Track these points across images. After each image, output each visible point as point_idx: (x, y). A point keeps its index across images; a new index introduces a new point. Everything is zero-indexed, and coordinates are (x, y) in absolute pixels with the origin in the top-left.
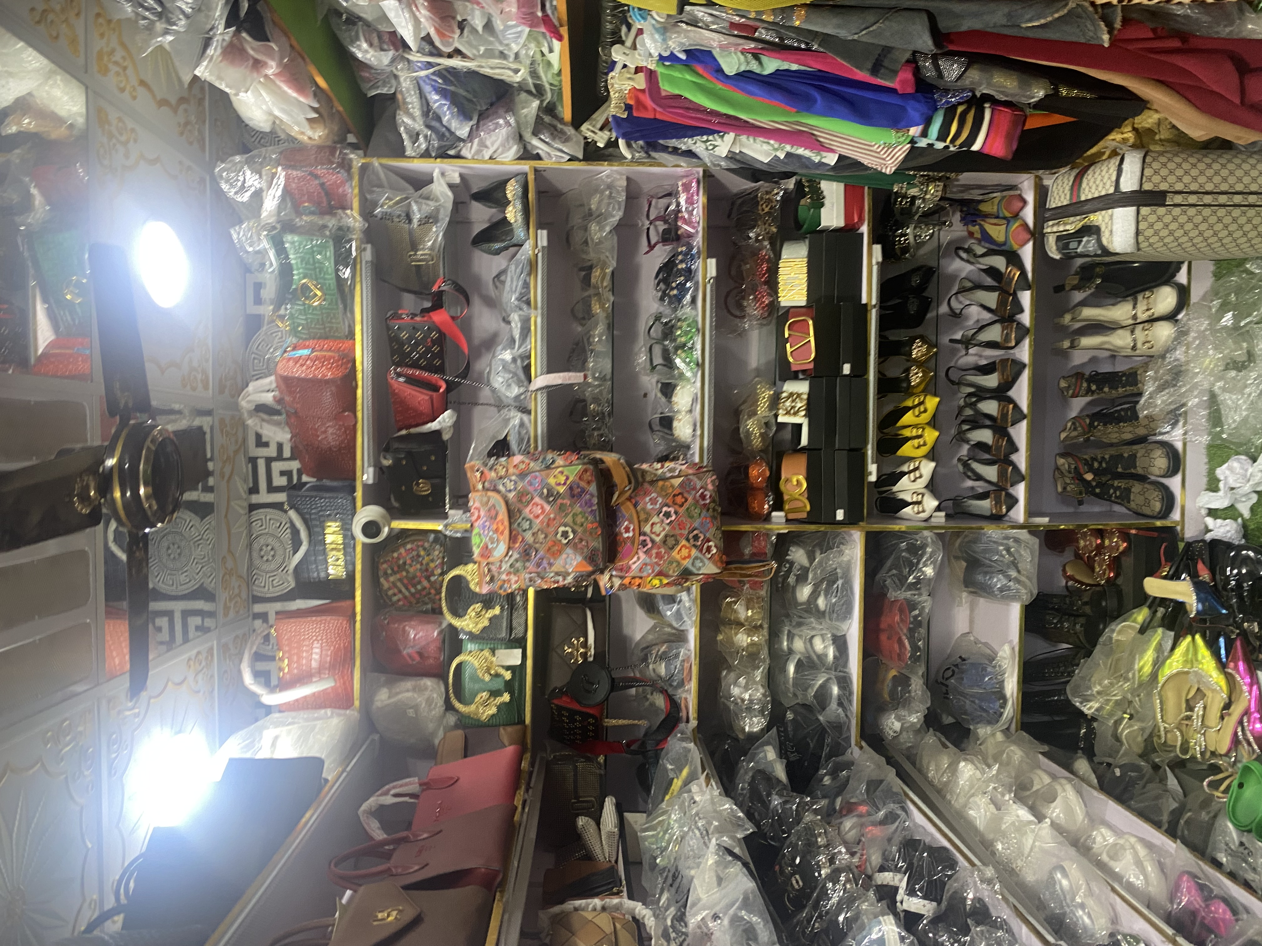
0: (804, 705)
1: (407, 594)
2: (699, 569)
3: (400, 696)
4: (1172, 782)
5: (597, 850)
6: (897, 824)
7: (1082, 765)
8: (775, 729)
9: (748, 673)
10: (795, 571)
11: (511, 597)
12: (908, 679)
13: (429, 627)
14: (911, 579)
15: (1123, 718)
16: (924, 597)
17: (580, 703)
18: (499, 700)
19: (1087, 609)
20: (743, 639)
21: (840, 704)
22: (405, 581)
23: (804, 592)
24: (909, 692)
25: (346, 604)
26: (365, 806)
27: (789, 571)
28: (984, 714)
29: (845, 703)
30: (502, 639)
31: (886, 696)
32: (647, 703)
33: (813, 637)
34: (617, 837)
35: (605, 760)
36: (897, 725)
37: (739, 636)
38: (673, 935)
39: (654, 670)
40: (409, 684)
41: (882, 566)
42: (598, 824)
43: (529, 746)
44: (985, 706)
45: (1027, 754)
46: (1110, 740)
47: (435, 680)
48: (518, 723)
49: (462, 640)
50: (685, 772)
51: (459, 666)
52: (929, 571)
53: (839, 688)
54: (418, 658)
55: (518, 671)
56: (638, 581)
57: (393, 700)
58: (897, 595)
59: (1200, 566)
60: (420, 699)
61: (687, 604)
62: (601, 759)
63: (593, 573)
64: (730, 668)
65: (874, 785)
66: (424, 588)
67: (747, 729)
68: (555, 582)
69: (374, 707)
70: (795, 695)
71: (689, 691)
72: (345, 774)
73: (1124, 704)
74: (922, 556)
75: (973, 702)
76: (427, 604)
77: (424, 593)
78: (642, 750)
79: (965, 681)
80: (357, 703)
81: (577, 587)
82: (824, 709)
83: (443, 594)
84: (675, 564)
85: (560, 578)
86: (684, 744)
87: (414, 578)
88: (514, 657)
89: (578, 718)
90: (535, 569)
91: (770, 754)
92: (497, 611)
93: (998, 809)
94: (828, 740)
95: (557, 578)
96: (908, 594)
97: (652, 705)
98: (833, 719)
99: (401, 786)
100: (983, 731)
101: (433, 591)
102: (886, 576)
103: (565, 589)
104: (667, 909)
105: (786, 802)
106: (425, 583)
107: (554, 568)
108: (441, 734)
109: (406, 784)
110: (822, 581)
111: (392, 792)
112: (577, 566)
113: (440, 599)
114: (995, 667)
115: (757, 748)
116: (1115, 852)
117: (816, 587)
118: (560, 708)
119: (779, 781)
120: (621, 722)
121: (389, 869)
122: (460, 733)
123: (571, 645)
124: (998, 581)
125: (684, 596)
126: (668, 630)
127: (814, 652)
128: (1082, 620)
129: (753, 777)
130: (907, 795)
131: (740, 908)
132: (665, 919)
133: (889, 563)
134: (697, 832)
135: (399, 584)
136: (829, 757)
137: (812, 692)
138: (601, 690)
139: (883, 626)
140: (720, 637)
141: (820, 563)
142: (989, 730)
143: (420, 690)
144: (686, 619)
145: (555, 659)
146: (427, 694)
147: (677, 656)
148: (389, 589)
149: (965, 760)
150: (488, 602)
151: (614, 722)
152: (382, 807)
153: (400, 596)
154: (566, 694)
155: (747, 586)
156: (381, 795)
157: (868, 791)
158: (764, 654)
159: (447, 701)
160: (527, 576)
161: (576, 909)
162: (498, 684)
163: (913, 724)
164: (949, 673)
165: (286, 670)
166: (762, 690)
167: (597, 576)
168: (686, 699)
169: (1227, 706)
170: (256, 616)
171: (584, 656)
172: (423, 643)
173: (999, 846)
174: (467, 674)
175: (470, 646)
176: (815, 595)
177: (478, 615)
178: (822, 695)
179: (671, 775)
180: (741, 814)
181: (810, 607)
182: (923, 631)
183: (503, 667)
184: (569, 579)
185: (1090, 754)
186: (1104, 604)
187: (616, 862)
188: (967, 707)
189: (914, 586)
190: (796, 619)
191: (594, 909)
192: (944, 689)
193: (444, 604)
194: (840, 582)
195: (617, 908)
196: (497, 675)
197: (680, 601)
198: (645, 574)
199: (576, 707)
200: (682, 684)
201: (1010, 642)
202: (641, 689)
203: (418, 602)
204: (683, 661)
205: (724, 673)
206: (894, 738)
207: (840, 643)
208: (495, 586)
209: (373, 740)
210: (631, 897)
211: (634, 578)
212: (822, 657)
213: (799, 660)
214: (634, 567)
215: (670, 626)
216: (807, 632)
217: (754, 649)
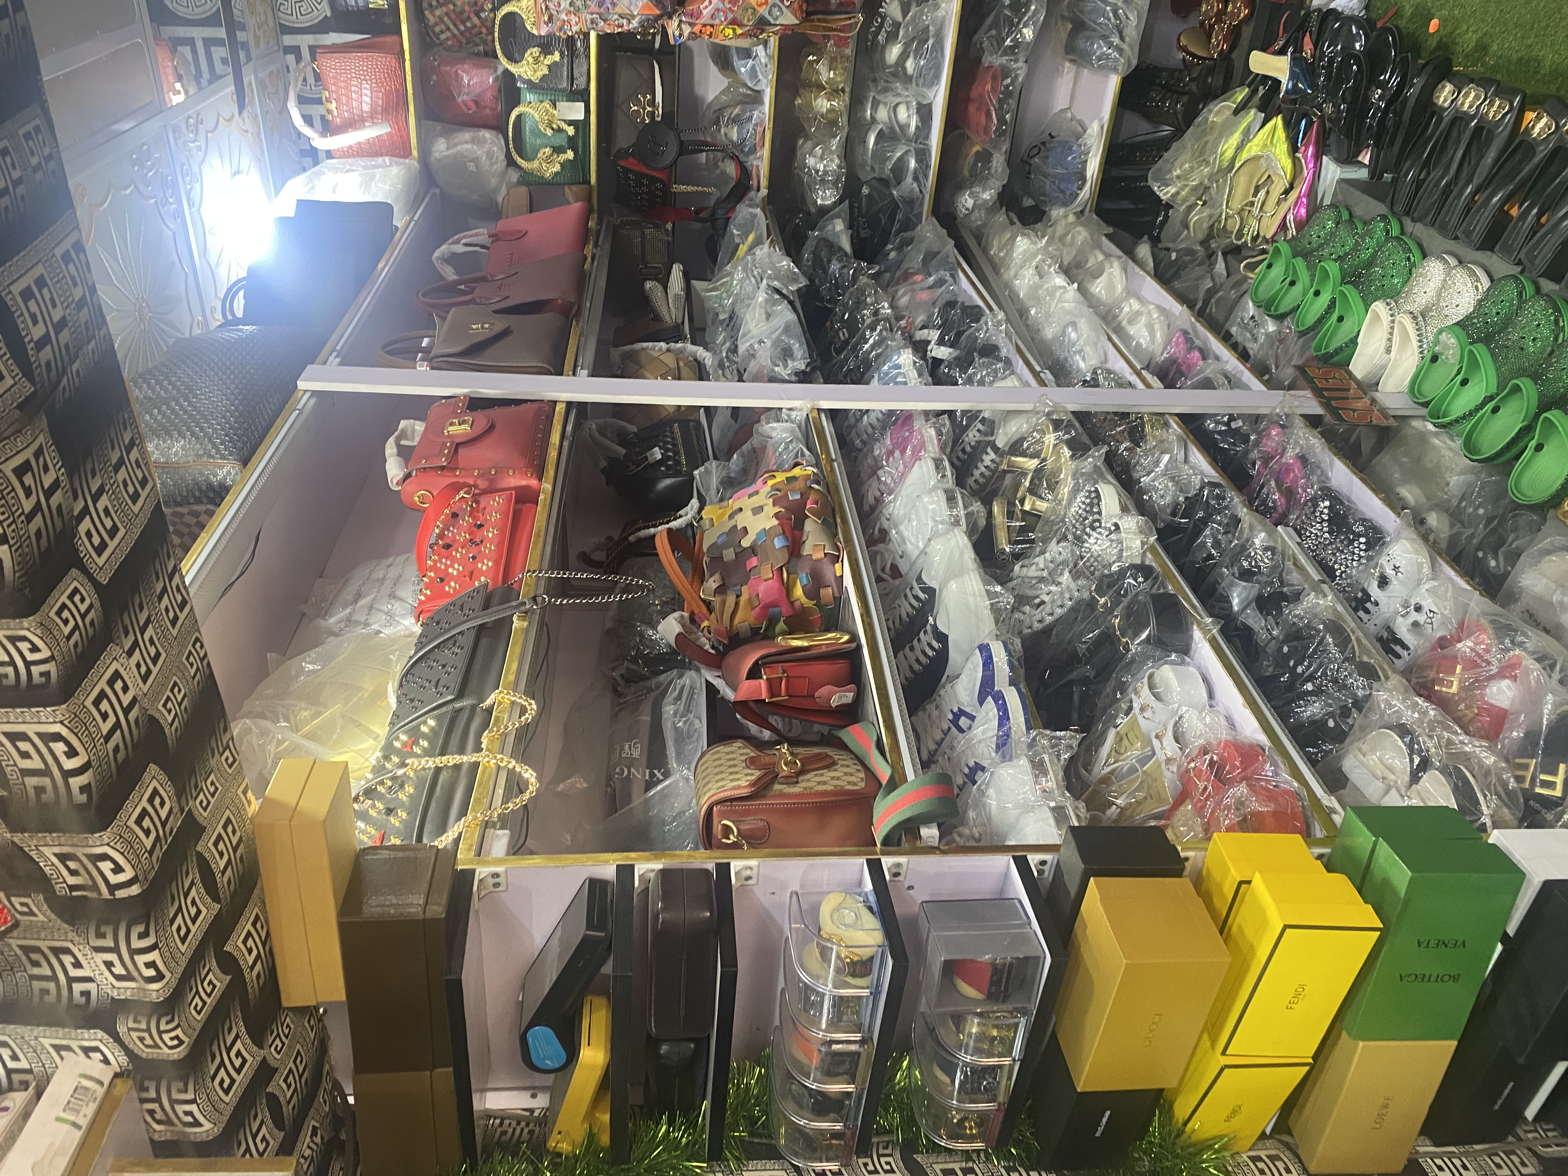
0: (881, 180)
1: (456, 32)
2: (776, 19)
3: (459, 148)
4: (1220, 266)
5: (664, 312)
6: (943, 288)
7: (1144, 250)
8: (847, 202)
9: (824, 143)
10: (887, 27)
11: (570, 41)
12: (991, 155)
13: (485, 72)
14: (1008, 42)
15: (1197, 204)
16: (1020, 64)
17: (647, 165)
18: (563, 157)
19: (1194, 87)
20: (823, 104)
21: (916, 178)
22: (453, 16)
23: (894, 52)
24: (989, 169)
25: (390, 39)
26: (437, 253)
27: (881, 26)
28: (1061, 196)
29: (921, 177)
30: (563, 90)
31: (966, 173)
32: (718, 171)
33: (897, 105)
34: (683, 300)
35: (673, 228)
36: (970, 203)
37: (819, 100)
38: (727, 364)
39: (726, 134)
40: (467, 135)
41: (981, 24)
42: (665, 288)
43: (595, 207)
44: (1062, 186)
45: (1092, 236)
46: (1178, 225)
47: (493, 132)
48: (584, 183)
49: (520, 89)
50: (751, 238)
51: (519, 117)
52: (1028, 33)
53: (916, 162)
54: (474, 107)
55: (581, 126)
56: (709, 29)
57: (453, 151)
58: (993, 60)
59: (1307, 39)
60: (480, 152)
61: (763, 61)
62: (669, 226)
63: (660, 17)
64: (807, 137)
65: (930, 256)
66: (475, 26)
67: (819, 202)
68: (619, 26)
69: (432, 159)
70: (873, 169)
71: (761, 158)
72: (413, 223)
73: (1202, 190)
74: (1025, 14)
75: (1054, 183)
76: (478, 45)
77: (476, 30)
78: (712, 219)
79: (1050, 159)
80: (415, 153)
81: (644, 34)
82: (899, 183)
83: (496, 34)
84: (750, 11)
85: (625, 22)
86: (751, 210)
87: (462, 12)
88: (576, 111)
89: (645, 181)
90: (597, 10)
91: (839, 226)
92: (557, 57)
93: (1041, 277)
94: (900, 216)
95: (621, 21)
96: (1004, 60)
97: (723, 173)
98: (906, 194)
99: (471, 236)
100: (1056, 213)
101: (484, 30)
102: (984, 38)
103: (630, 35)
104: (723, 344)
105: (843, 267)
106: (475, 20)
107: (618, 9)
108: (504, 191)
109: (476, 235)
110: (913, 40)
111: (463, 241)
112: (643, 7)
113: (493, 41)
114: (1080, 146)
115: (827, 220)
116: (1133, 318)
117: (907, 45)
118: (626, 170)
119: (841, 249)
120: (690, 188)
121: (473, 299)
122: (524, 190)
123: (638, 103)
124: (1100, 48)
125: (760, 50)
126: (742, 90)
127: (897, 122)
128: (1185, 99)
129: (817, 247)
130: (960, 265)
131: (781, 334)
132: (721, 352)
133: (989, 21)
134: (753, 279)
135: (446, 19)
136: (898, 232)
137: (889, 165)
138: (670, 152)
139: (974, 94)
140: (799, 101)
141: (913, 17)
142: (1062, 211)
143: (481, 142)
144: (760, 77)
145: (620, 117)
146: (487, 147)
147: (750, 119)
148: (436, 24)
149: (1023, 235)
150: (546, 45)
151: (683, 188)
152: (454, 254)
153: (448, 34)
154: (632, 155)
155: (832, 42)
156: (453, 243)
157: (924, 260)
158: (843, 121)
159: (508, 155)
160: (589, 17)
161: (643, 349)
162: (561, 141)
163: (986, 201)
164: (1036, 150)
165: (335, 113)
166: (837, 161)
167: (664, 21)
168: (758, 167)
169: (1287, 192)
170: (288, 50)
171: (652, 115)
172: (478, 90)
173: (1033, 312)
174: (527, 127)
175: (529, 97)
176: (903, 57)
177: (536, 61)
178: (899, 169)
179: (737, 240)
180: (796, 270)
181: (899, 72)
182: (1013, 102)
183: (565, 121)
184: (635, 23)
185: (1155, 241)
186: (1210, 80)
187: (683, 323)
188: (1047, 187)
189: (1011, 51)
190: (882, 84)
191: (660, 349)
192: (1027, 168)
193: (498, 47)
194: (930, 42)
195: (681, 351)
196: (560, 130)
197: (757, 55)
198: (717, 22)
199: (644, 170)
200: (753, 150)
201: (1101, 120)
202: (711, 155)
203: (468, 42)
204: (756, 125)
205: (801, 141)
206: (966, 215)
207: (924, 112)
208: (554, 28)
209: (434, 194)
210: (693, 343)
211: (705, 25)
212: (904, 128)
213: (881, 130)
214: (705, 12)
215: (745, 85)
216: (891, 99)
217: (832, 116)
